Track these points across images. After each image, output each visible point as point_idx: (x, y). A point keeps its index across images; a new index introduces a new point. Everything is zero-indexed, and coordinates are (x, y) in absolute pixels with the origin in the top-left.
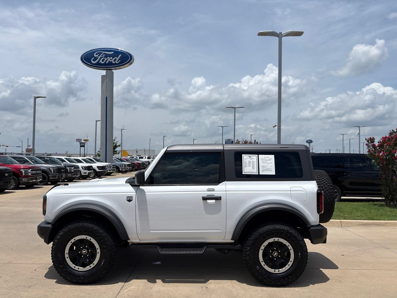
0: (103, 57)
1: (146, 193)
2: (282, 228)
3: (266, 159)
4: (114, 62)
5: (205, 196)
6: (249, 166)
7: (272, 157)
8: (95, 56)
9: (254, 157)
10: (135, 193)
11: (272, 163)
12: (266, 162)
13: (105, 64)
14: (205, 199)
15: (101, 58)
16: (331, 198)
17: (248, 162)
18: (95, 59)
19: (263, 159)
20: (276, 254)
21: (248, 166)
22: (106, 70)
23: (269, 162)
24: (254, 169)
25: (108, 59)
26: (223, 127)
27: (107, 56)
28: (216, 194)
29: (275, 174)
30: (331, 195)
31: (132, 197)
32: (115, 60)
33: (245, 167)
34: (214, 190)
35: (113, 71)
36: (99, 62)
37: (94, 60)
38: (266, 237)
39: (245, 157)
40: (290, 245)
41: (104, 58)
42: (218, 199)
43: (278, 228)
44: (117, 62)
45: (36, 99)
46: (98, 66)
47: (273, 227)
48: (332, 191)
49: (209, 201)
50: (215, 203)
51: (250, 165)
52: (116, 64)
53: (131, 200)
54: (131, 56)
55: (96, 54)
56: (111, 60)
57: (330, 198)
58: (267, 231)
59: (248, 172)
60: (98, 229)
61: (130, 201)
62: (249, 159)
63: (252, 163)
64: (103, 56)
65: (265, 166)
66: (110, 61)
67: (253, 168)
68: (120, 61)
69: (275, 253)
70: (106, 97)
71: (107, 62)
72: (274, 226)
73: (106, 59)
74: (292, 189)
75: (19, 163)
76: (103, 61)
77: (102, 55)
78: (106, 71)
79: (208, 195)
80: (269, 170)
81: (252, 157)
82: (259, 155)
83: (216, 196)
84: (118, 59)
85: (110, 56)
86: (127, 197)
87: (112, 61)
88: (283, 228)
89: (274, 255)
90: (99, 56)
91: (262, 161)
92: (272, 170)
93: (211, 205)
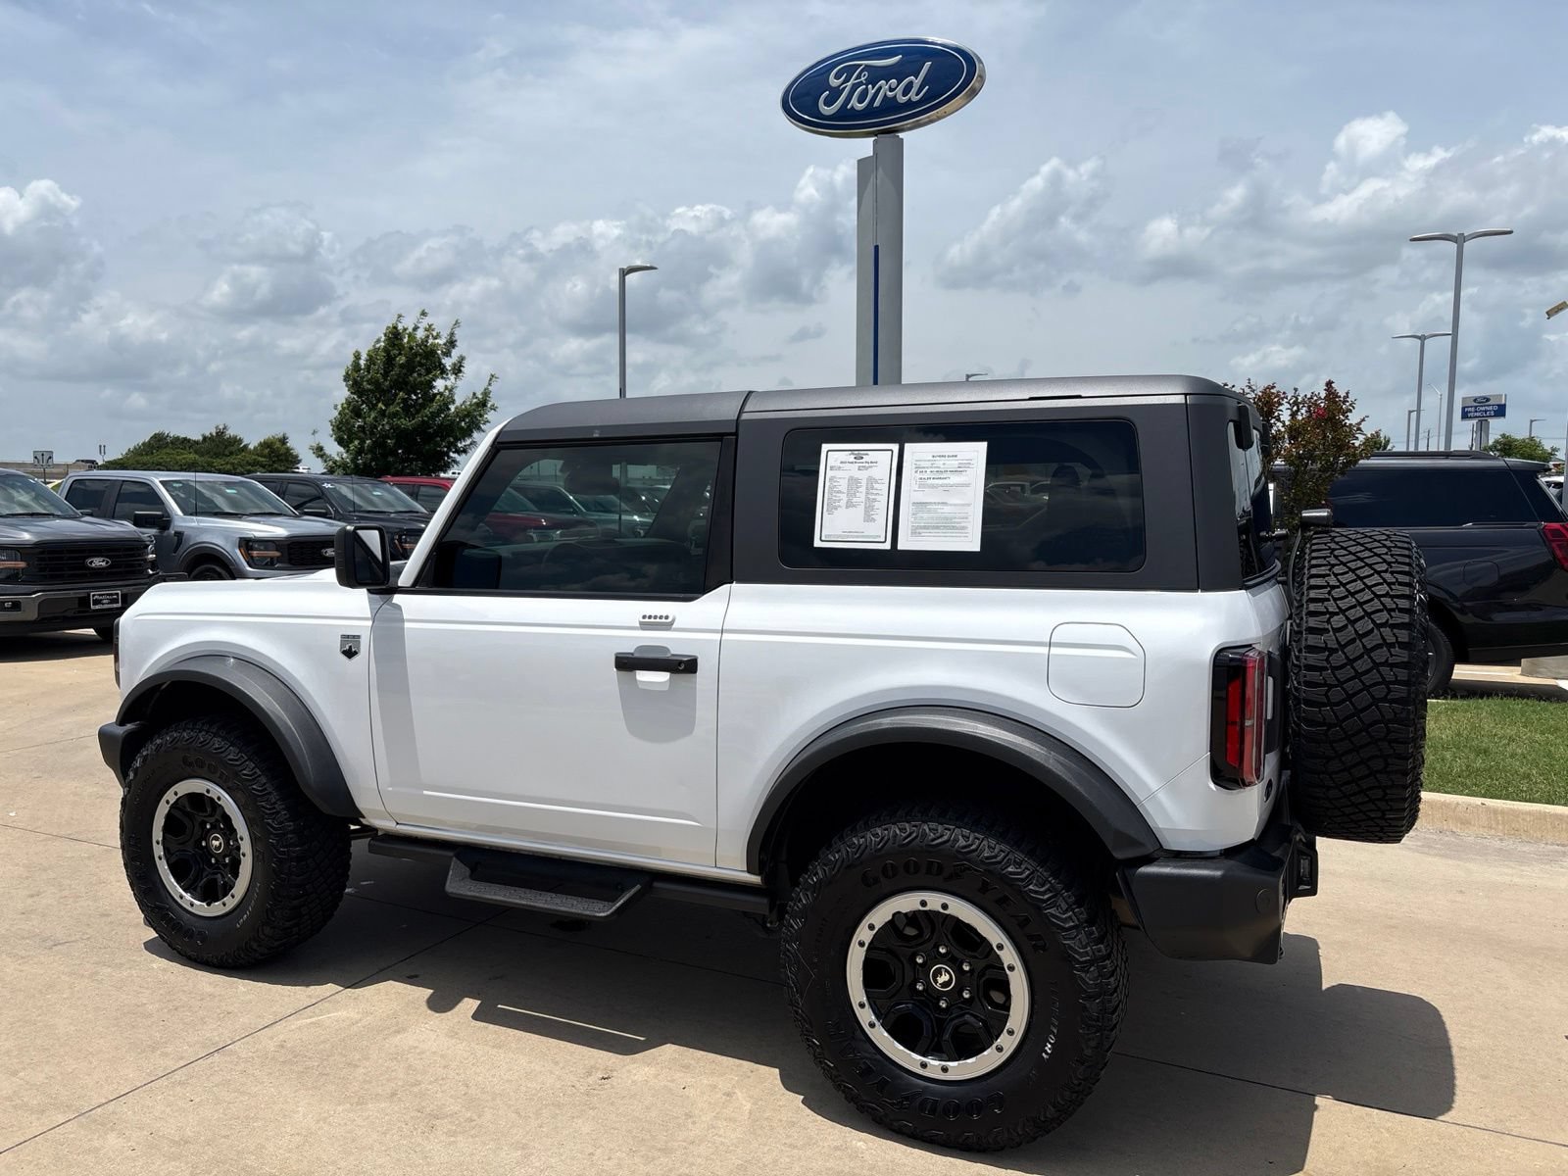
0: (861, 84)
1: (407, 625)
2: (962, 842)
3: (940, 463)
4: (906, 99)
5: (629, 649)
6: (849, 505)
7: (976, 452)
8: (834, 82)
9: (881, 455)
10: (370, 623)
11: (968, 485)
12: (940, 482)
13: (870, 112)
14: (627, 664)
15: (855, 87)
16: (1384, 699)
17: (843, 485)
18: (836, 93)
19: (923, 464)
20: (944, 978)
21: (843, 503)
22: (875, 134)
23: (955, 479)
24: (874, 520)
25: (880, 88)
26: (1422, 338)
27: (876, 75)
28: (675, 643)
29: (978, 549)
30: (1384, 681)
31: (359, 637)
32: (906, 91)
33: (827, 510)
34: (672, 623)
35: (901, 135)
36: (849, 107)
37: (829, 102)
38: (876, 881)
39: (836, 460)
40: (1008, 944)
41: (867, 88)
42: (685, 666)
43: (940, 840)
44: (917, 95)
45: (627, 277)
46: (844, 123)
47: (914, 835)
48: (1399, 660)
49: (644, 676)
50: (666, 688)
51: (855, 500)
52: (910, 104)
53: (356, 653)
54: (971, 60)
55: (837, 77)
56: (891, 90)
57: (1375, 701)
58: (883, 852)
59: (840, 536)
60: (237, 760)
61: (350, 654)
62: (853, 470)
63: (863, 489)
64: (863, 79)
65: (931, 503)
66: (890, 94)
67: (869, 518)
68: (927, 91)
69: (938, 972)
70: (877, 248)
71: (877, 104)
72: (926, 827)
73: (871, 92)
74: (1062, 635)
75: (536, 509)
76: (861, 100)
77: (859, 77)
78: (873, 139)
79: (640, 648)
80: (949, 525)
81: (871, 456)
82: (907, 446)
83: (673, 655)
84: (917, 82)
85: (886, 73)
86: (343, 636)
87: (895, 96)
88: (965, 847)
89: (936, 982)
90: (846, 80)
91: (919, 475)
92: (964, 528)
93: (650, 693)
